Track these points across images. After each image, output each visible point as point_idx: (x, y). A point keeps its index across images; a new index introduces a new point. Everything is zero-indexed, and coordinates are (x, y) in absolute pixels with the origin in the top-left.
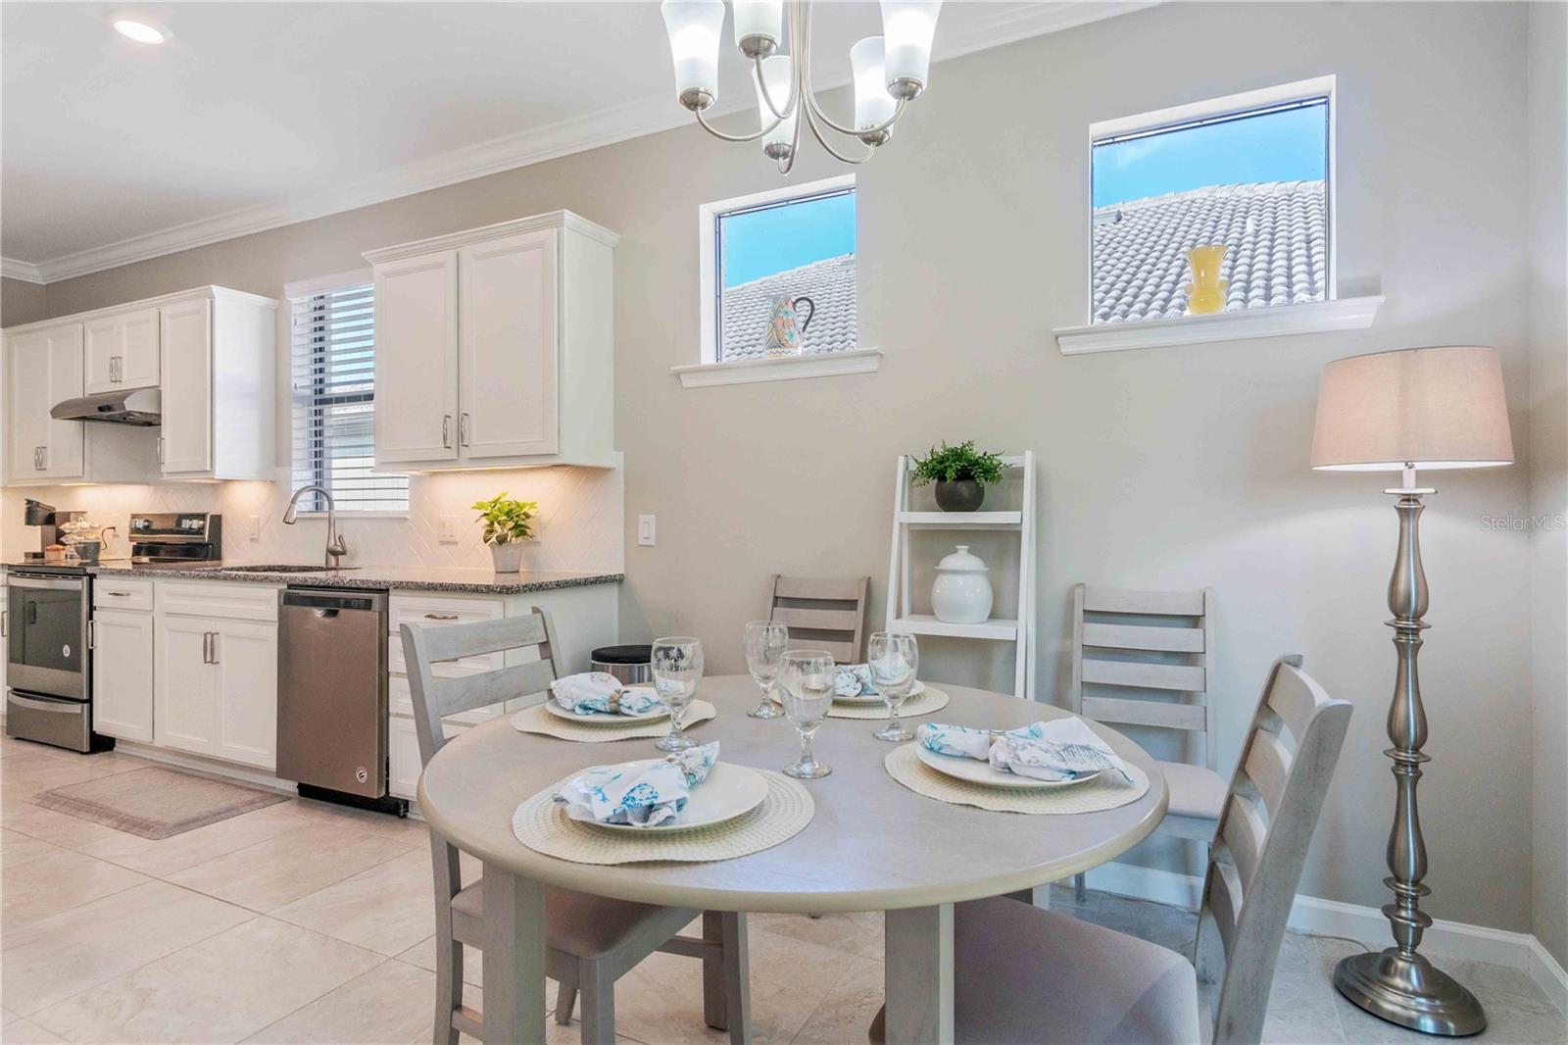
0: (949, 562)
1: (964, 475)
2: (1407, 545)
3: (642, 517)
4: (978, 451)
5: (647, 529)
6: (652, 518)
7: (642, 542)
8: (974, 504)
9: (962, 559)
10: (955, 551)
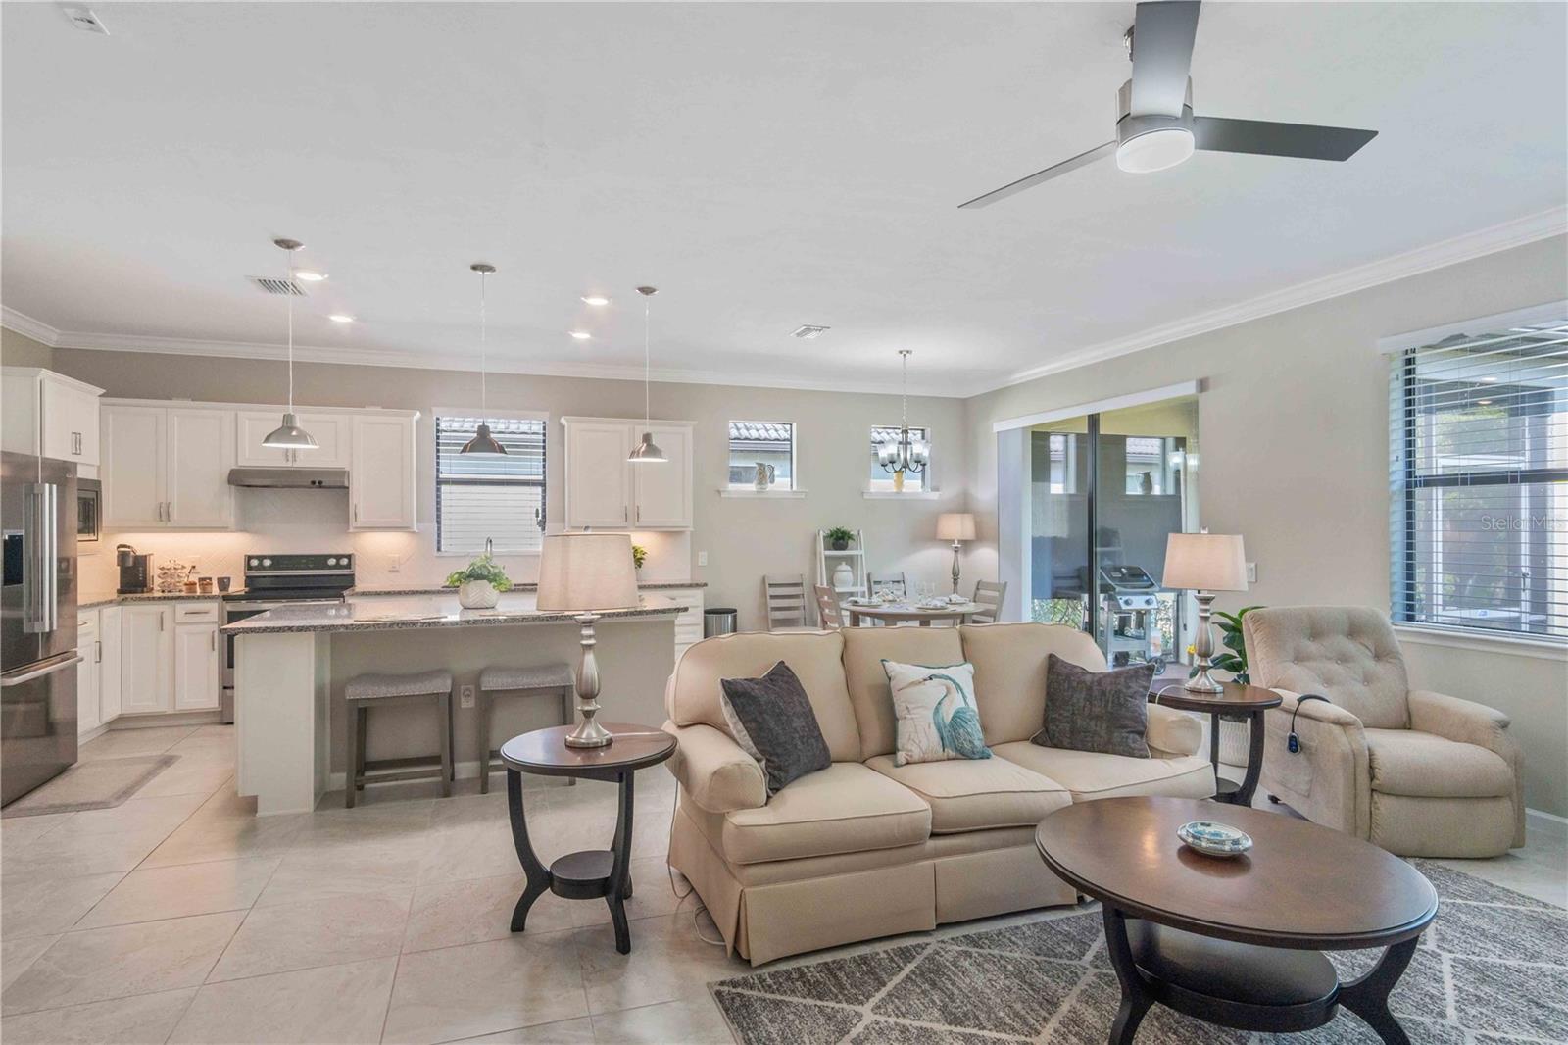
0: (840, 567)
1: (842, 538)
2: (956, 559)
3: (700, 553)
4: (845, 529)
5: (703, 558)
6: (705, 553)
7: (700, 564)
8: (844, 547)
9: (844, 566)
10: (840, 564)
